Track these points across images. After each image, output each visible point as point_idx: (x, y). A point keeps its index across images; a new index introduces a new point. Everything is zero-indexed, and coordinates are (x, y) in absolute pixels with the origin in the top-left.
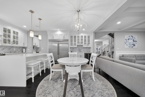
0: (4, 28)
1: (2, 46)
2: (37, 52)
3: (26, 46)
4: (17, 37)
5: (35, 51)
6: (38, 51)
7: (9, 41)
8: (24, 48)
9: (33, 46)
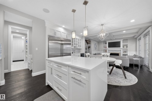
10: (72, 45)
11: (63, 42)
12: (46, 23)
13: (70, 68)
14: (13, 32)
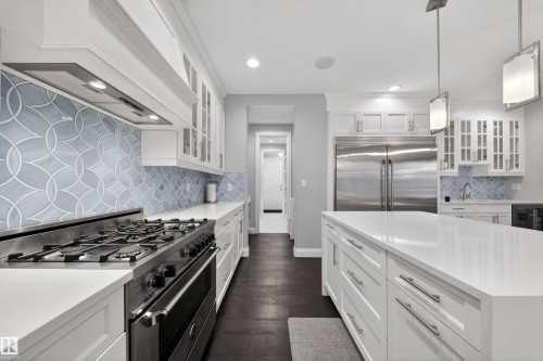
10: (449, 159)
11: (392, 153)
12: (329, 102)
13: (391, 262)
14: (262, 145)
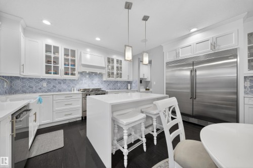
0: (108, 58)
1: (108, 81)
2: (146, 89)
3: (131, 79)
4: (121, 68)
5: (143, 87)
6: (148, 88)
7: (113, 73)
8: (129, 82)
9: (141, 79)
